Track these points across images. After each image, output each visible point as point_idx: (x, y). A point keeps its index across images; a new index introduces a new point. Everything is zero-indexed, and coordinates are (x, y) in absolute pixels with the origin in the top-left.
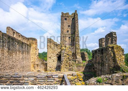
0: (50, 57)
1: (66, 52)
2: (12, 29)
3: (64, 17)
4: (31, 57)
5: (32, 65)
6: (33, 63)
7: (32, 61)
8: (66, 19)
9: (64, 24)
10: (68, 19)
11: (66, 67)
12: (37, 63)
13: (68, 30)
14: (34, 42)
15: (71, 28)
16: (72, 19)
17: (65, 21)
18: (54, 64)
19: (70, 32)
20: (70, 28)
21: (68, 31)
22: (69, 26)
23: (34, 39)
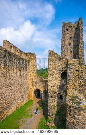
0: (52, 74)
1: (74, 68)
2: (9, 43)
3: (66, 28)
4: (30, 74)
5: (30, 82)
6: (32, 80)
7: (30, 78)
8: (67, 30)
9: (65, 36)
10: (70, 29)
11: (75, 88)
12: (35, 80)
13: (70, 42)
14: (32, 57)
15: (74, 40)
16: (74, 29)
17: (66, 32)
18: (57, 82)
19: (72, 45)
20: (72, 39)
21: (70, 44)
22: (71, 38)
23: (33, 54)
